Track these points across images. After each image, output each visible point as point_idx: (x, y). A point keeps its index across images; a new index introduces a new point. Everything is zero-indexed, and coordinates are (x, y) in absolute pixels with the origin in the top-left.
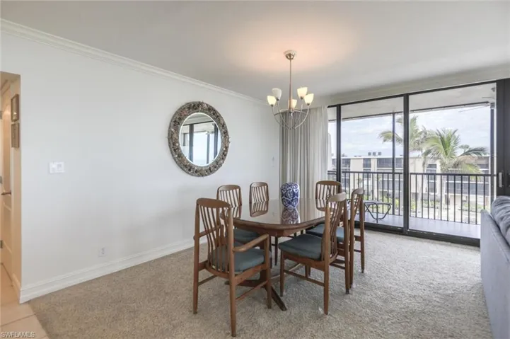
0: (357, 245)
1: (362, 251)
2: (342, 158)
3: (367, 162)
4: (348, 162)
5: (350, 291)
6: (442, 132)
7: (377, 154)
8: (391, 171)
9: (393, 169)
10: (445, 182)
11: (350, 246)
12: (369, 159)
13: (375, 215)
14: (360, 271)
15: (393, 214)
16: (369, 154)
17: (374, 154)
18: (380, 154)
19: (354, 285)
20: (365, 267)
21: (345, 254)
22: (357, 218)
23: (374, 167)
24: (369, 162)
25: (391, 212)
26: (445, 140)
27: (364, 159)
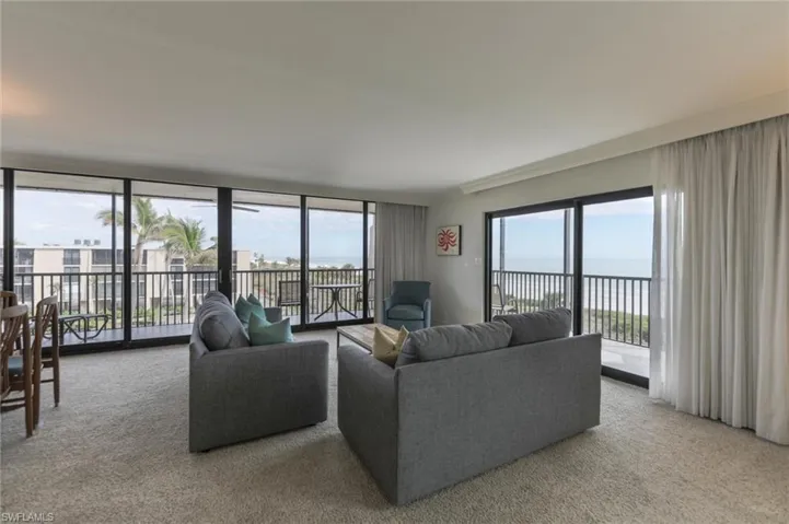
0: (47, 373)
1: (56, 380)
2: (16, 247)
3: (72, 256)
4: (28, 254)
5: (34, 432)
6: (185, 221)
7: (92, 243)
8: (110, 270)
9: (113, 267)
10: (192, 280)
11: (33, 376)
12: (78, 250)
13: (82, 335)
14: (53, 405)
15: (114, 327)
16: (77, 242)
17: (87, 242)
18: (97, 242)
19: (41, 424)
20: (61, 399)
21: (24, 387)
22: (46, 343)
23: (86, 264)
24: (75, 256)
25: (109, 325)
26: (191, 231)
27: (65, 250)
